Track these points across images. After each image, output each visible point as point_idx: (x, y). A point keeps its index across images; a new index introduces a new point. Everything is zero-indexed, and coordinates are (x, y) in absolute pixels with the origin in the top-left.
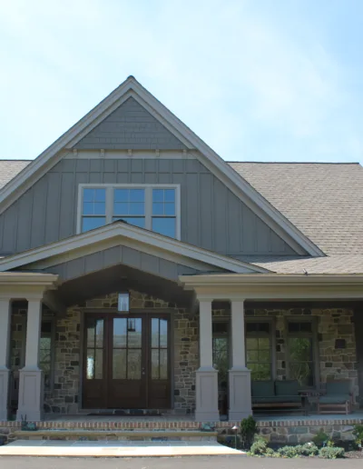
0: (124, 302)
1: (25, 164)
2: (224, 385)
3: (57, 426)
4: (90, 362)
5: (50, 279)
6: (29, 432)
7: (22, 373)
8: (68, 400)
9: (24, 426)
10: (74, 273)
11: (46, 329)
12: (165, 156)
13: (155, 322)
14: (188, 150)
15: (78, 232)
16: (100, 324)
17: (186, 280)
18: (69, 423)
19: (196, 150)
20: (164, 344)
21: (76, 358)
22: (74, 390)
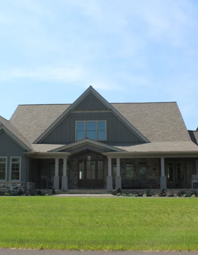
0: (89, 157)
1: (69, 105)
2: (114, 181)
3: (72, 191)
4: (81, 173)
5: (69, 154)
6: (65, 192)
7: (63, 177)
8: (74, 185)
9: (64, 191)
10: (75, 152)
11: (68, 164)
12: (102, 111)
13: (99, 162)
14: (109, 110)
15: (76, 140)
16: (83, 163)
17: (104, 154)
18: (74, 190)
19: (111, 110)
20: (102, 169)
21: (76, 173)
22: (76, 182)
